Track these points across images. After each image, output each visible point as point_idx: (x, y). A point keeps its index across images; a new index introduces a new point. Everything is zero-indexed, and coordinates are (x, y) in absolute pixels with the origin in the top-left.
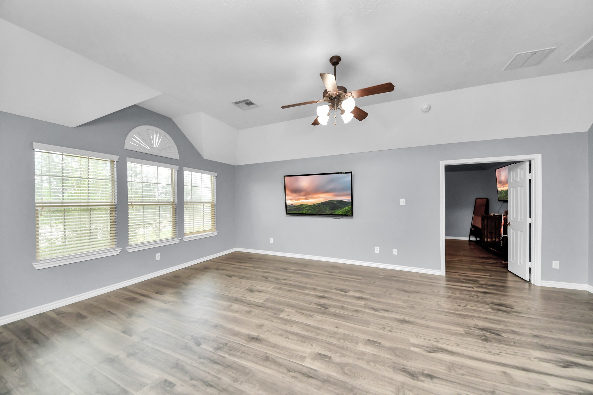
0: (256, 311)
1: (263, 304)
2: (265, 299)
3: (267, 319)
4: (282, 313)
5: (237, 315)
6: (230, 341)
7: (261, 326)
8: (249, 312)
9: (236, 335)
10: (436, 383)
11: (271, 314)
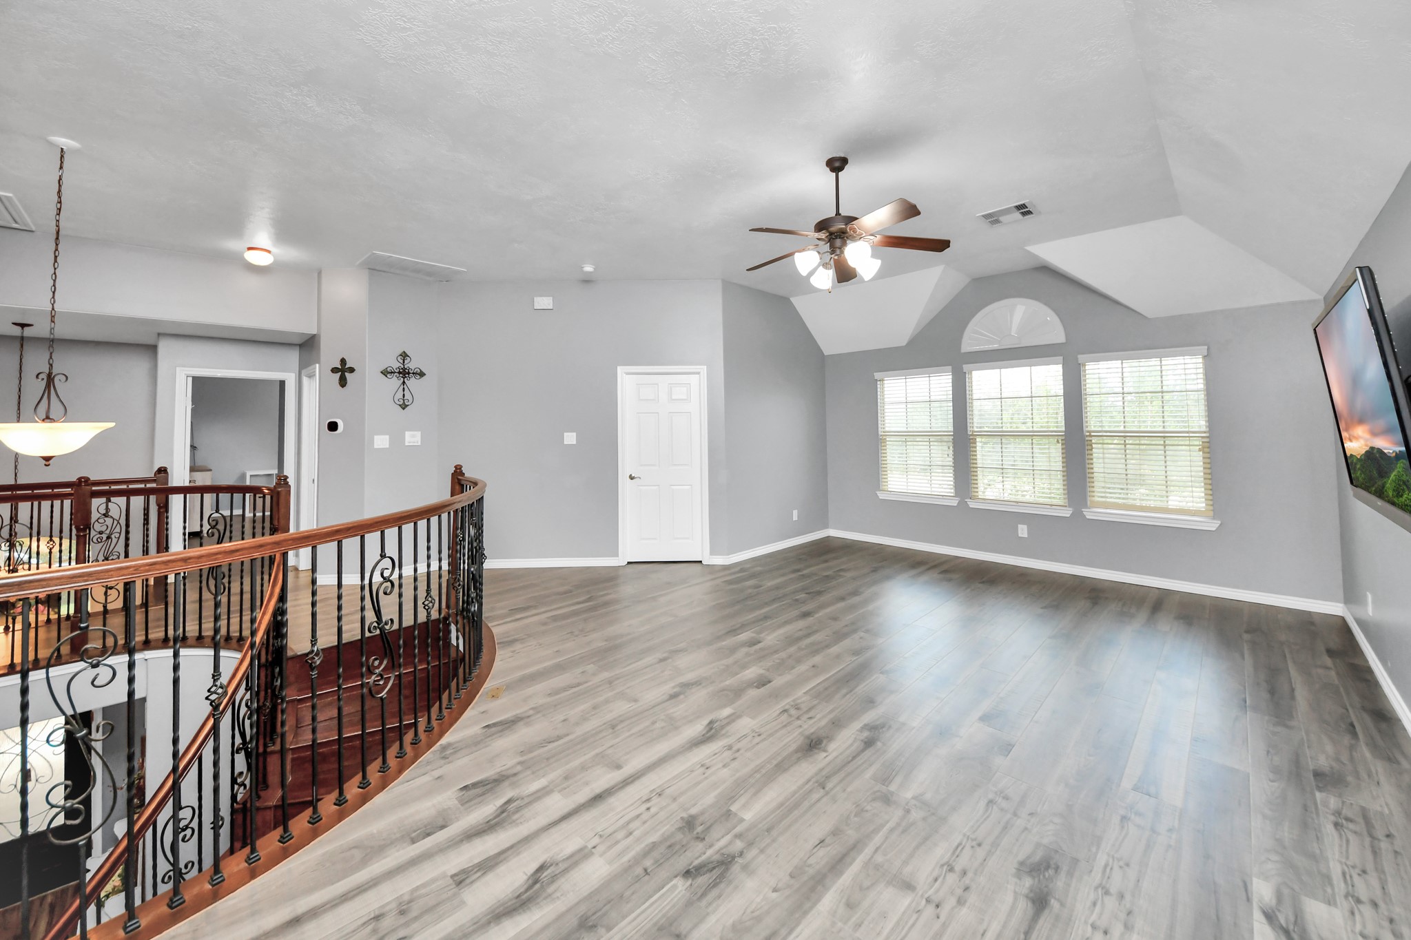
10: (663, 695)
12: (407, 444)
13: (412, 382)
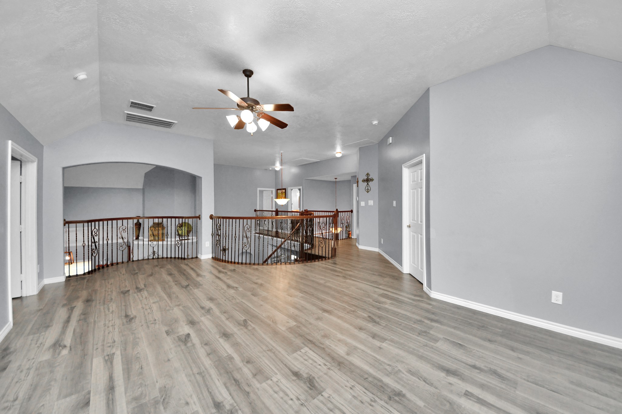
0: (317, 336)
1: (305, 345)
2: (299, 353)
3: (310, 324)
4: (292, 326)
5: (339, 336)
6: (346, 314)
7: (319, 319)
8: (325, 336)
9: (341, 317)
11: (304, 328)
12: (369, 205)
13: (370, 183)
